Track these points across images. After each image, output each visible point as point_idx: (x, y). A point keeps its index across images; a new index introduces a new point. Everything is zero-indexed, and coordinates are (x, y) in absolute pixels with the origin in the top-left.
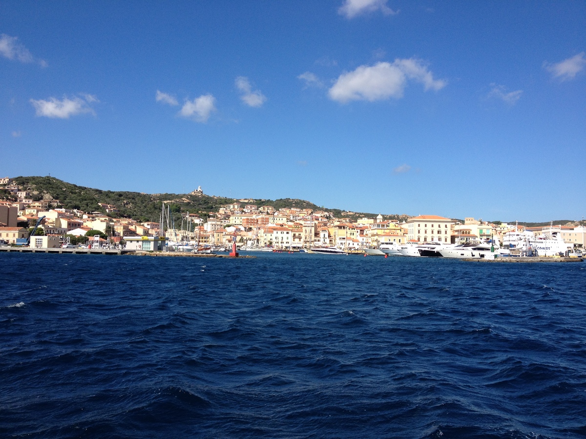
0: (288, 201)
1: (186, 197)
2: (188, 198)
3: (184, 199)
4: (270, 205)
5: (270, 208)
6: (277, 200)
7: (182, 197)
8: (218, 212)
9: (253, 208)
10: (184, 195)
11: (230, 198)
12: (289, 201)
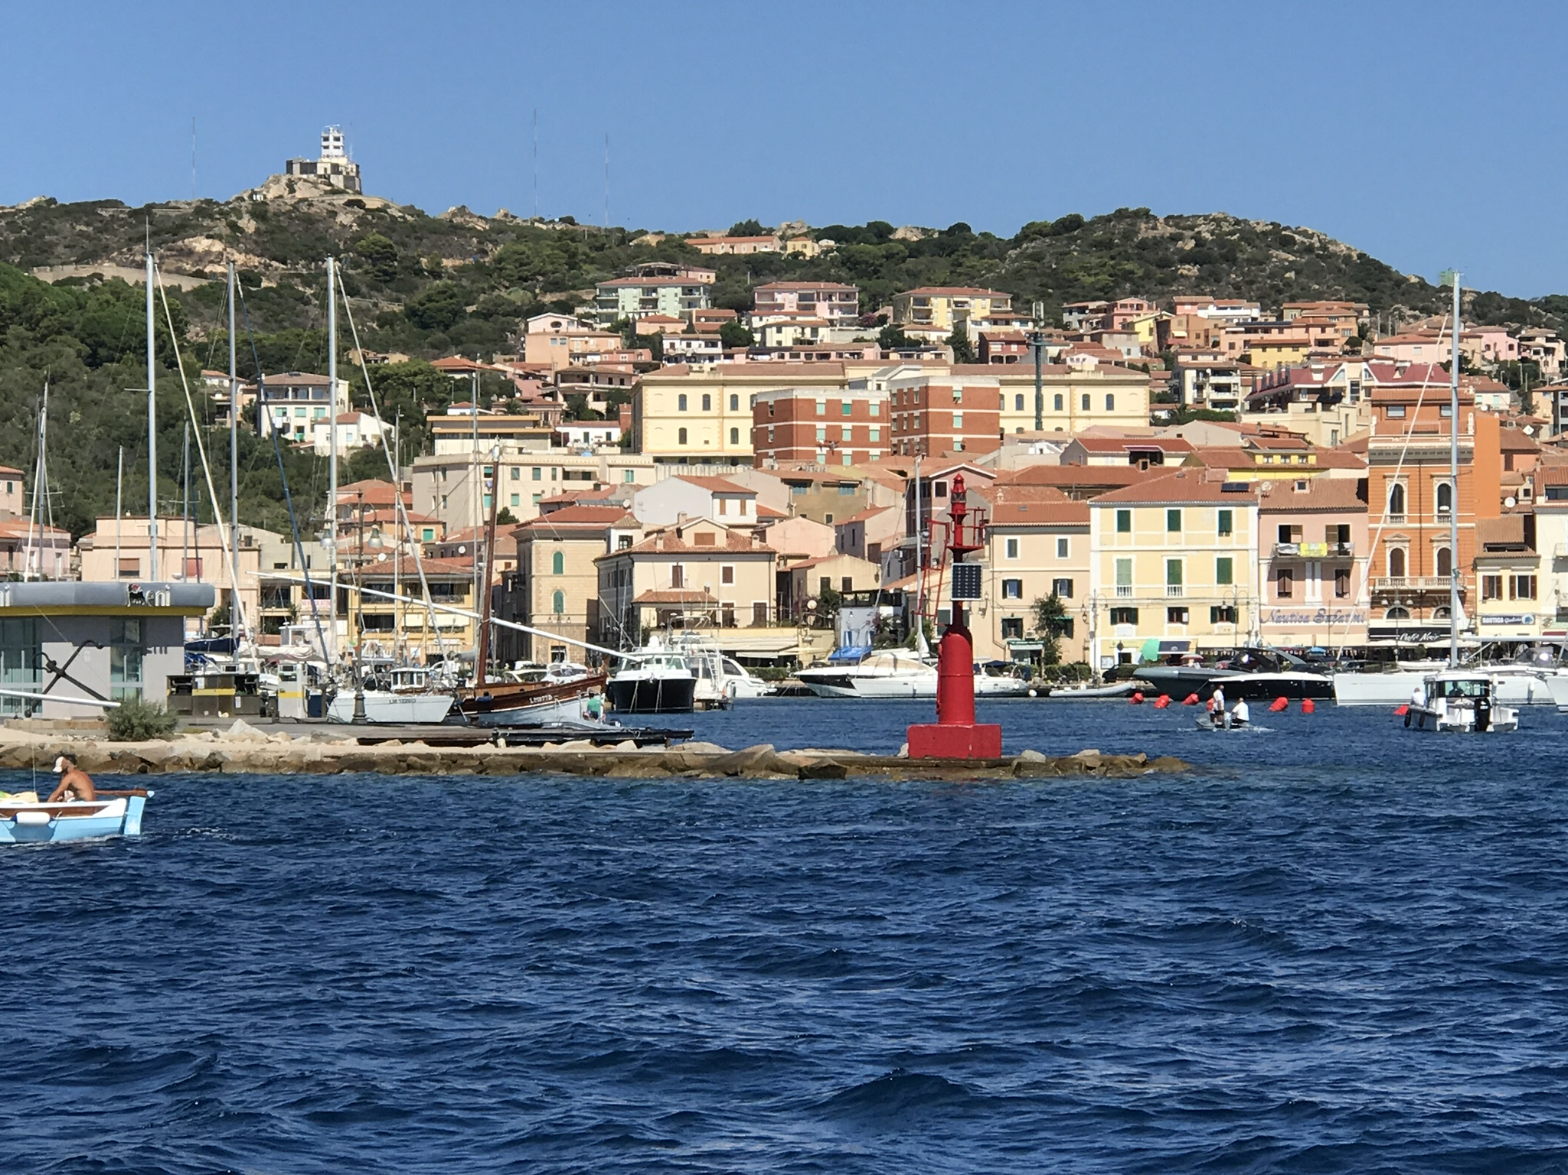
0: (1127, 236)
1: (222, 227)
2: (235, 237)
3: (201, 244)
4: (975, 281)
5: (980, 307)
6: (1031, 232)
7: (183, 226)
8: (514, 351)
9: (823, 310)
10: (206, 209)
11: (607, 223)
12: (1144, 231)
